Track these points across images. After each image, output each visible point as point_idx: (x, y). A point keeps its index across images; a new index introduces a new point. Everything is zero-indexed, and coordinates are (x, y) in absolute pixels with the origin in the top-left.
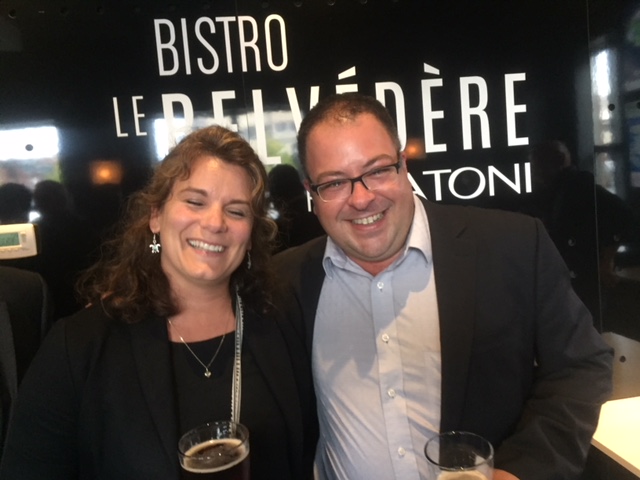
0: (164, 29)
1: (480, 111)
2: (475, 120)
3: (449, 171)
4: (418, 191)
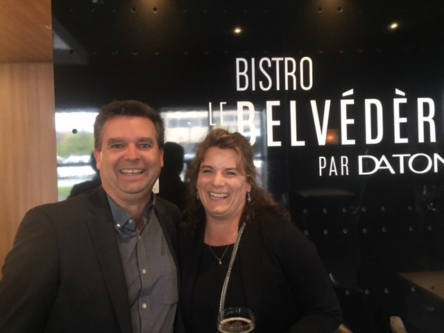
0: (242, 64)
1: (430, 119)
3: (409, 155)
4: (389, 167)
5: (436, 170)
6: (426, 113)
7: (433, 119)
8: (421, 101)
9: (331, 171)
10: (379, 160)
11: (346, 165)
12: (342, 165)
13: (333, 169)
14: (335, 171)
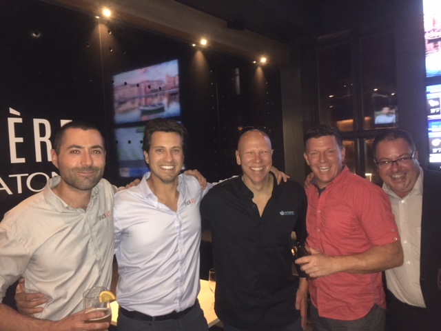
1: (46, 139)
3: (27, 175)
4: (5, 187)
6: (43, 134)
7: (49, 139)
8: (37, 122)
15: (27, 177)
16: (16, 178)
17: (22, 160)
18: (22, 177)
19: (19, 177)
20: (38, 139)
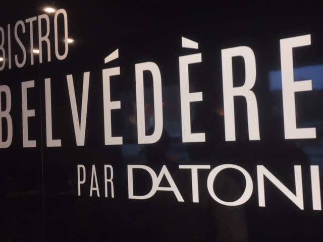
1: (246, 91)
2: (240, 103)
3: (208, 167)
4: (174, 188)
5: (262, 203)
6: (239, 80)
7: (253, 89)
8: (227, 55)
9: (92, 189)
10: (158, 174)
11: (110, 180)
12: (106, 180)
13: (94, 186)
14: (97, 189)
15: (208, 171)
16: (189, 171)
17: (201, 137)
18: (200, 171)
19: (194, 169)
20: (229, 93)
